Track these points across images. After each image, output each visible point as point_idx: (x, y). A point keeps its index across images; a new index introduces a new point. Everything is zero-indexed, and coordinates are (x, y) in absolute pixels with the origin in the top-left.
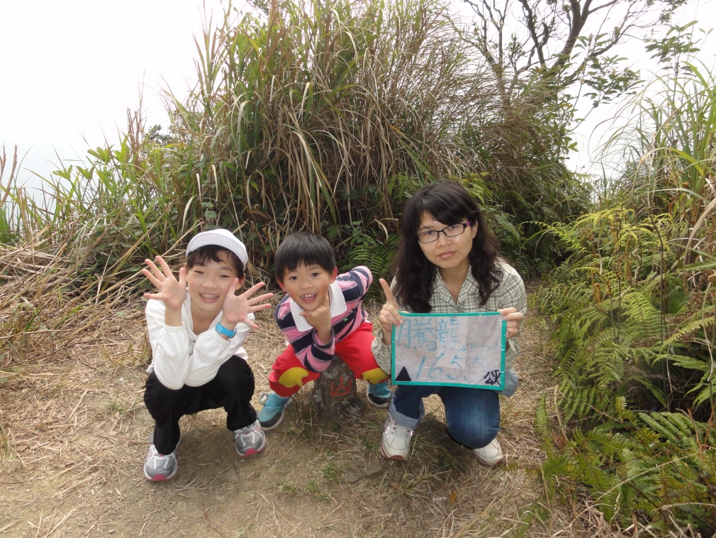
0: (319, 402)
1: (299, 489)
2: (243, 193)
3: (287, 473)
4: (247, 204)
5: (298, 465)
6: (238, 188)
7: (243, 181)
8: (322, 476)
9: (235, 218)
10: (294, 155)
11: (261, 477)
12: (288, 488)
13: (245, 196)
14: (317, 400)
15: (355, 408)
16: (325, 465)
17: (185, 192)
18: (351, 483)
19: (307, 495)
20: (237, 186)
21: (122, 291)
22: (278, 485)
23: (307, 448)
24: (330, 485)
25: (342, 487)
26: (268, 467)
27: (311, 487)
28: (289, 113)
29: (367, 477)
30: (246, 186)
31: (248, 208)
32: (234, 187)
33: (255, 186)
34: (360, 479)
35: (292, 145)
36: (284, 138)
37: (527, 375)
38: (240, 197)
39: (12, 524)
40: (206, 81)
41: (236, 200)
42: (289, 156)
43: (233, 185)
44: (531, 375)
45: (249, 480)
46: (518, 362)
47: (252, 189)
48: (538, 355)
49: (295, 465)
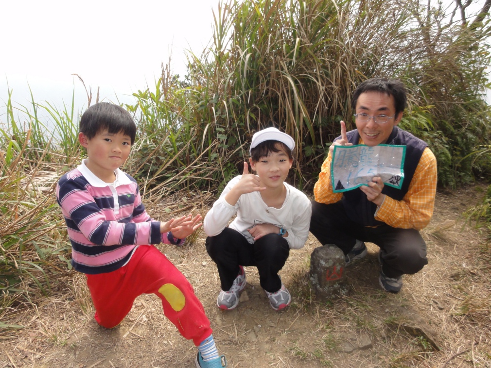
0: (315, 284)
1: (308, 355)
2: (244, 122)
3: (297, 340)
4: (248, 130)
5: (304, 334)
6: (241, 117)
7: (244, 113)
8: (324, 345)
9: (238, 139)
10: (284, 93)
11: (276, 341)
12: (299, 353)
13: (246, 123)
14: (314, 282)
15: (344, 290)
16: (325, 336)
17: (202, 120)
18: (347, 352)
19: (314, 360)
20: (240, 116)
21: (163, 191)
22: (291, 350)
23: (308, 320)
24: (330, 352)
25: (340, 355)
26: (280, 333)
27: (317, 353)
28: (281, 62)
29: (360, 349)
30: (246, 116)
31: (248, 133)
32: (238, 117)
33: (253, 116)
34: (354, 349)
35: (282, 85)
36: (276, 80)
37: (478, 270)
38: (242, 124)
39: (99, 362)
40: (218, 38)
41: (239, 126)
42: (279, 94)
43: (237, 115)
44: (481, 270)
45: (267, 343)
46: (467, 258)
47: (251, 118)
48: (484, 253)
49: (301, 334)
